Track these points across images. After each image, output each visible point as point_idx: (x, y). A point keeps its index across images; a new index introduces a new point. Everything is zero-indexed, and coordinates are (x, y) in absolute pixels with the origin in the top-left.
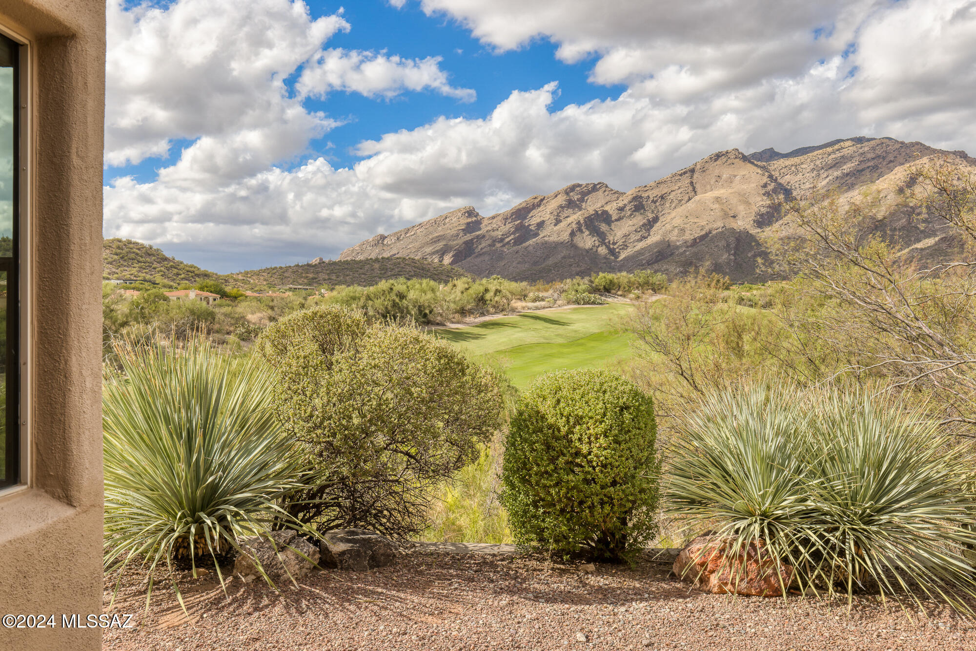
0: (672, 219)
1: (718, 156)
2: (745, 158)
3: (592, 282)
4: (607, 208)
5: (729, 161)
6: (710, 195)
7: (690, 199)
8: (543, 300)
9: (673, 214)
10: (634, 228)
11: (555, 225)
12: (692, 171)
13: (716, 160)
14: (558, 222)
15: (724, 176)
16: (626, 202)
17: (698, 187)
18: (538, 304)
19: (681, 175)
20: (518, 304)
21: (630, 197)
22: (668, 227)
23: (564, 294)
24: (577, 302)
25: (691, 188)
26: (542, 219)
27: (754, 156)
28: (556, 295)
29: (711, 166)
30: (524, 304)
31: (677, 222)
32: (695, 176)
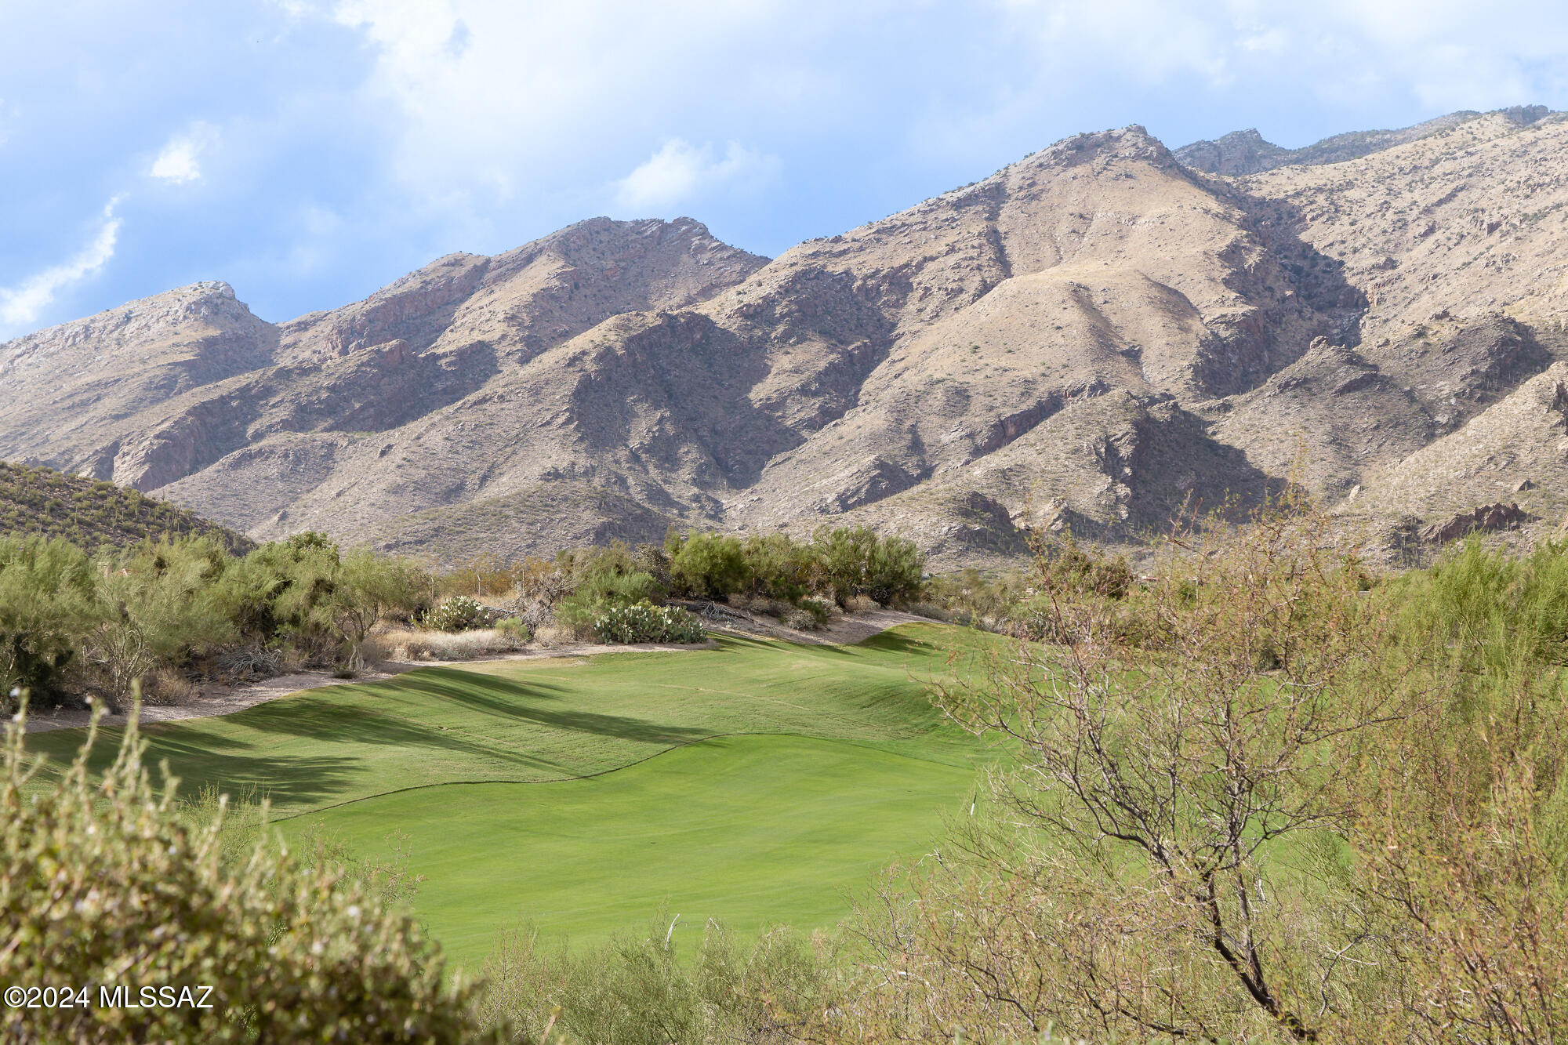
0: (926, 354)
1: (1082, 149)
2: (1166, 162)
3: (660, 559)
4: (705, 308)
5: (1119, 167)
6: (1056, 277)
7: (986, 288)
8: (489, 624)
9: (931, 336)
10: (796, 382)
11: (524, 360)
12: (994, 195)
13: (1072, 162)
14: (533, 348)
15: (1100, 220)
16: (770, 289)
17: (1013, 248)
18: (468, 637)
19: (958, 205)
20: (400, 638)
21: (785, 274)
22: (913, 380)
23: (562, 606)
24: (611, 634)
25: (989, 253)
26: (477, 336)
27: (1196, 151)
28: (534, 607)
29: (1056, 180)
30: (418, 637)
31: (945, 365)
32: (1005, 212)
